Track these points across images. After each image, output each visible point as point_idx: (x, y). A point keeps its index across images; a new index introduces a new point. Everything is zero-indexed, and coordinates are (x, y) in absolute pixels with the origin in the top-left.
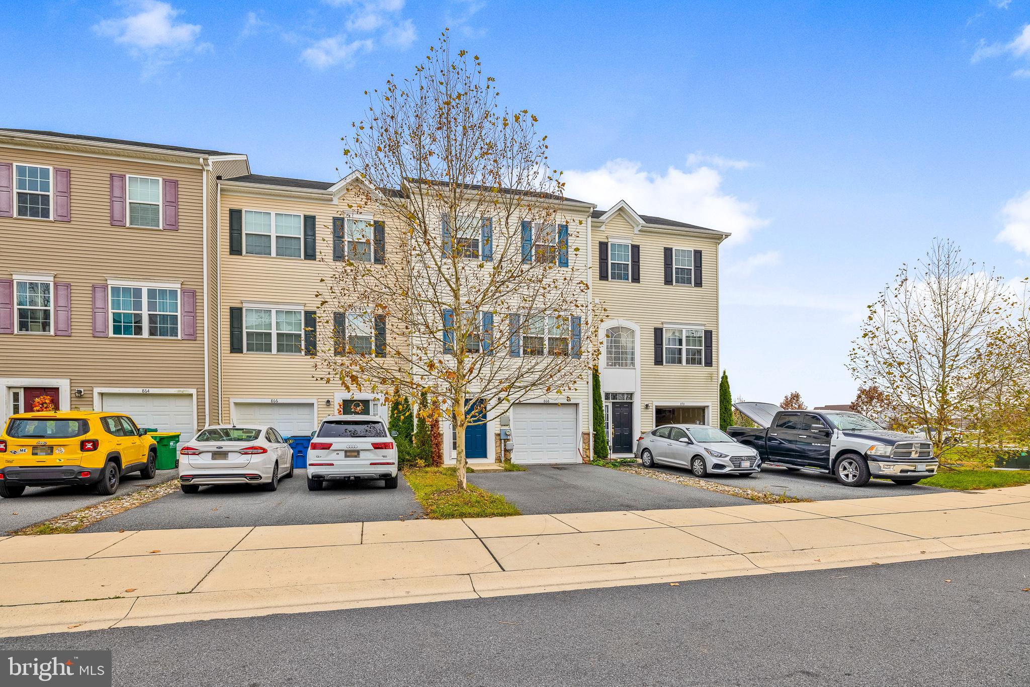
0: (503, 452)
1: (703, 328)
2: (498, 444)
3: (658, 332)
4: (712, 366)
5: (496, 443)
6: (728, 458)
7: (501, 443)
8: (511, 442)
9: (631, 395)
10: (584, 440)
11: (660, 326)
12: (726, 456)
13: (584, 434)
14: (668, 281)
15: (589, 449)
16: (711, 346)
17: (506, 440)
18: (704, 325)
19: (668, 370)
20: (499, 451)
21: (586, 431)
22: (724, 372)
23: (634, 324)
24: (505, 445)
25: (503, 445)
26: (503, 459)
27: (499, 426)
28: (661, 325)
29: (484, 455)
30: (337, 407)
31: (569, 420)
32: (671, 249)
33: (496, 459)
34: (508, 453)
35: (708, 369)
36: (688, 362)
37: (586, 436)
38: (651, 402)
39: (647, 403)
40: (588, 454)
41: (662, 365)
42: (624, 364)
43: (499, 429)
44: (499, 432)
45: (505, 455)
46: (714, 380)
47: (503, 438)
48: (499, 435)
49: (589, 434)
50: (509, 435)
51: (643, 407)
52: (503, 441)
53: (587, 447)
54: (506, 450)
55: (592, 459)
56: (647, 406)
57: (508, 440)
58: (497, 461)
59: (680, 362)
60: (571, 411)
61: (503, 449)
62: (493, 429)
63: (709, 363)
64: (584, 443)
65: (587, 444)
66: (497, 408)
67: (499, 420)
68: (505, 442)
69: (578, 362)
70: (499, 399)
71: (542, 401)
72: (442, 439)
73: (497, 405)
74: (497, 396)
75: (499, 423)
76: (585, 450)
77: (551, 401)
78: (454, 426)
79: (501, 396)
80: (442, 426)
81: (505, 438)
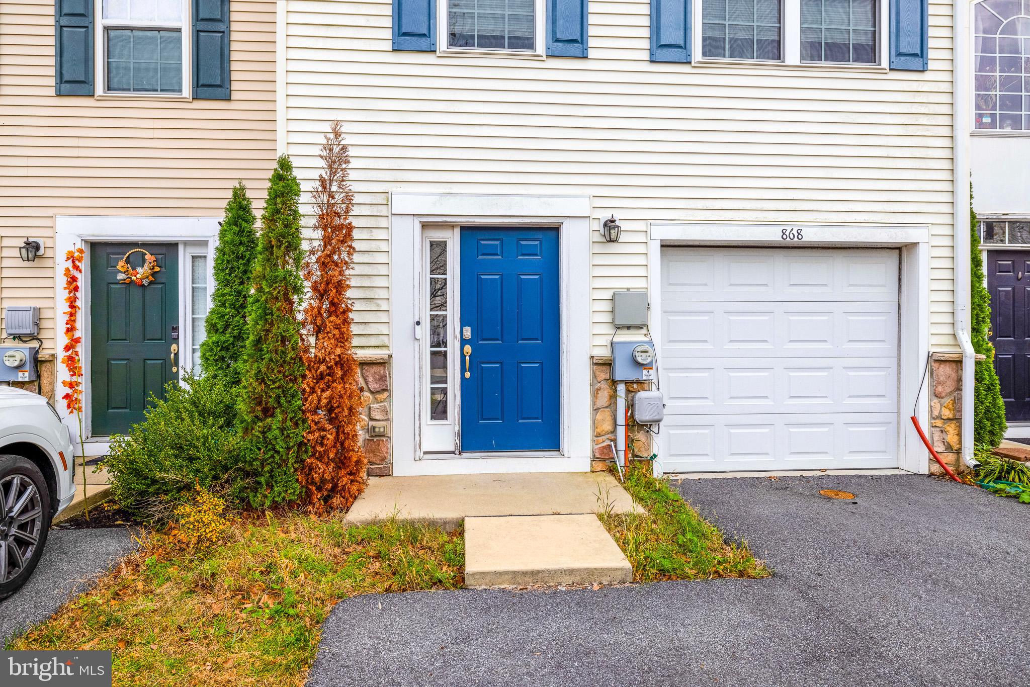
0: (621, 432)
2: (604, 398)
5: (595, 393)
7: (614, 396)
8: (653, 393)
10: (935, 382)
13: (935, 361)
15: (957, 420)
17: (634, 386)
20: (607, 426)
21: (946, 350)
24: (630, 406)
25: (621, 404)
26: (621, 461)
27: (608, 330)
29: (549, 439)
30: (62, 264)
33: (594, 459)
34: (641, 436)
37: (945, 371)
40: (952, 438)
43: (605, 341)
44: (603, 353)
45: (628, 437)
48: (608, 364)
49: (958, 363)
50: (648, 367)
52: (621, 388)
53: (947, 413)
54: (633, 424)
55: (966, 460)
57: (644, 384)
58: (599, 466)
60: (873, 276)
61: (621, 420)
62: (583, 336)
64: (936, 395)
65: (948, 401)
66: (599, 260)
67: (607, 306)
68: (628, 391)
69: (914, 86)
70: (610, 225)
71: (773, 235)
72: (383, 379)
73: (598, 249)
74: (606, 215)
75: (607, 318)
76: (939, 423)
77: (811, 235)
78: (438, 327)
79: (618, 215)
80: (384, 329)
81: (632, 375)
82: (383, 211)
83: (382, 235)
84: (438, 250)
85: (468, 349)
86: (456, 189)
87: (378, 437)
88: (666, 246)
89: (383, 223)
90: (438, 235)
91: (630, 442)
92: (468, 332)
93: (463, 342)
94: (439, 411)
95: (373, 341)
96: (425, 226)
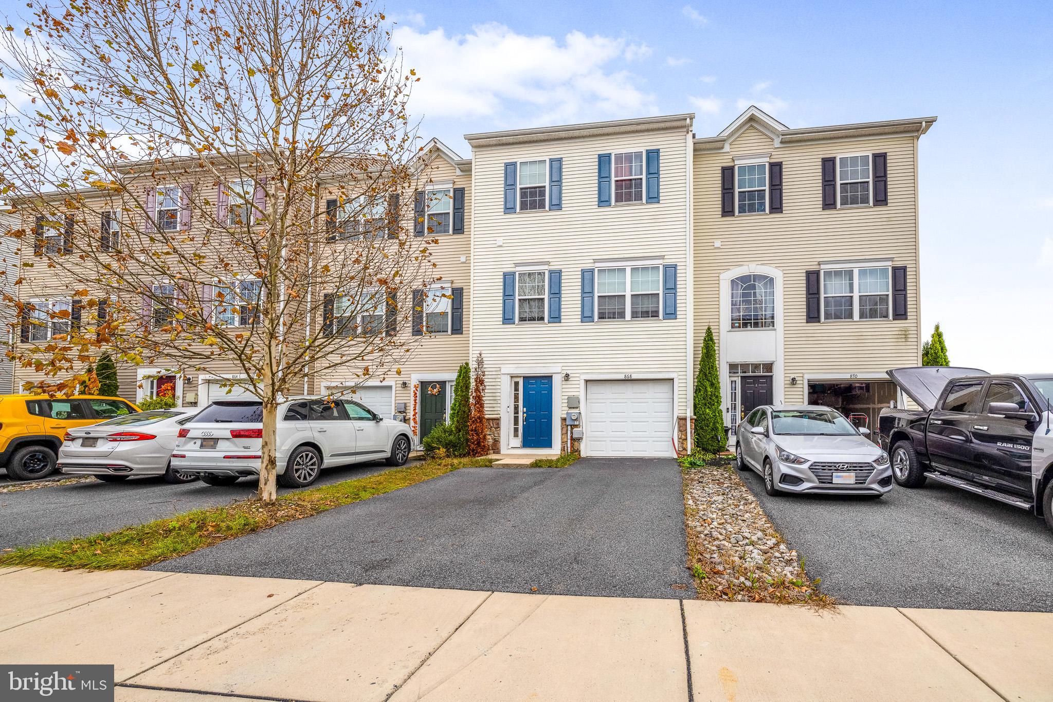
0: (569, 441)
1: (890, 263)
2: (565, 429)
3: (813, 279)
4: (906, 319)
5: (562, 429)
6: (805, 466)
7: (567, 430)
8: (578, 429)
9: (769, 367)
10: (679, 427)
11: (815, 268)
12: (806, 461)
13: (680, 419)
14: (829, 203)
15: (686, 439)
16: (905, 289)
17: (573, 427)
18: (891, 259)
19: (827, 329)
20: (565, 440)
21: (684, 415)
22: (937, 328)
23: (776, 270)
24: (572, 433)
25: (569, 432)
26: (569, 449)
27: (567, 409)
28: (818, 267)
29: (548, 444)
30: (413, 389)
31: (661, 400)
32: (833, 160)
33: (561, 449)
34: (576, 443)
35: (900, 324)
36: (862, 315)
37: (682, 422)
38: (801, 375)
39: (793, 376)
40: (684, 446)
41: (819, 322)
42: (760, 325)
43: (565, 412)
44: (565, 416)
45: (571, 443)
46: (910, 340)
47: (571, 424)
48: (566, 420)
49: (685, 419)
50: (578, 420)
51: (788, 382)
52: (569, 427)
53: (683, 437)
54: (572, 439)
55: (689, 452)
56: (794, 379)
57: (576, 426)
59: (850, 316)
60: (663, 389)
61: (569, 437)
62: (559, 410)
63: (901, 313)
64: (680, 431)
65: (683, 433)
66: (564, 386)
67: (566, 401)
68: (572, 429)
69: (672, 324)
70: (567, 376)
71: (622, 377)
72: (498, 424)
73: (564, 383)
74: (565, 372)
75: (566, 405)
76: (681, 440)
77: (634, 376)
78: (516, 408)
79: (569, 372)
80: (499, 409)
81: (572, 423)
82: (499, 373)
83: (499, 380)
84: (517, 384)
85: (525, 415)
86: (521, 365)
87: (496, 442)
88: (587, 381)
89: (499, 376)
90: (517, 380)
91: (572, 446)
92: (525, 409)
93: (524, 413)
94: (516, 435)
95: (496, 413)
96: (512, 377)
